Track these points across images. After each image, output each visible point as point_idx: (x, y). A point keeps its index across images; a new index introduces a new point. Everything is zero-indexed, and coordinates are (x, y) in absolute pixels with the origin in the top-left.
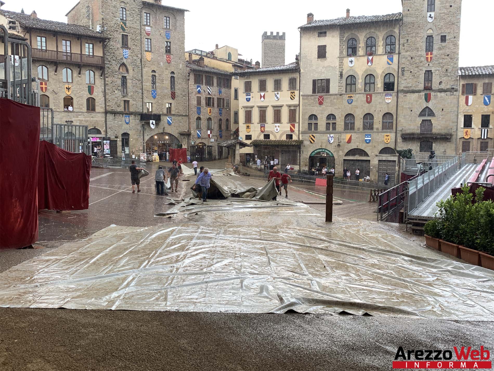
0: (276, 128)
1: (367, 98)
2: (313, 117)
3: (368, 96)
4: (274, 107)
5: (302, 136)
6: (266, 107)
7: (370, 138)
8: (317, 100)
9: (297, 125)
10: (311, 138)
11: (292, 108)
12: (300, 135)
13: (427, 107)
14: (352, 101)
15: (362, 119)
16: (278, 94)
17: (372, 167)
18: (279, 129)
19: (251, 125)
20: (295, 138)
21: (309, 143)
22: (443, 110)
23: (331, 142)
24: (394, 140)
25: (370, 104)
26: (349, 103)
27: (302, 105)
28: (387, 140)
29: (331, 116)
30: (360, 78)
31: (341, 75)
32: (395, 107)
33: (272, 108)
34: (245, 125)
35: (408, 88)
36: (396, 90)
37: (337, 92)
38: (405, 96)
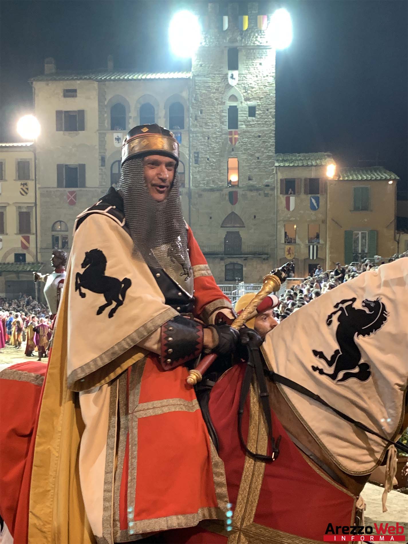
2: (60, 225)
5: (42, 256)
8: (65, 197)
9: (32, 238)
11: (24, 210)
12: (39, 255)
13: (233, 213)
18: (1, 244)
20: (29, 259)
22: (255, 217)
27: (41, 205)
31: (103, 160)
35: (204, 184)
36: (187, 186)
37: (97, 186)
38: (200, 196)
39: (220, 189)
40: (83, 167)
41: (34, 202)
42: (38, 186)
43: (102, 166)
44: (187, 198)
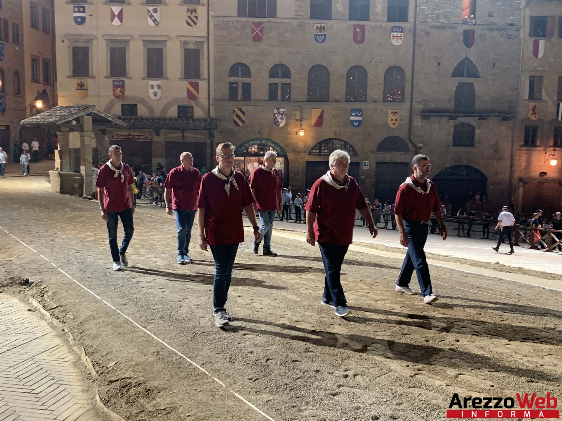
0: (153, 91)
1: (355, 33)
2: (240, 68)
3: (358, 30)
4: (145, 42)
5: (215, 111)
6: (127, 42)
7: (360, 118)
8: (248, 30)
9: (203, 85)
10: (237, 116)
11: (192, 47)
12: (212, 108)
13: (467, 58)
14: (324, 39)
15: (345, 76)
16: (155, 11)
17: (363, 177)
18: (159, 92)
19: (89, 82)
20: (198, 113)
21: (231, 125)
22: (494, 64)
24: (406, 122)
25: (361, 46)
26: (318, 41)
27: (215, 40)
28: (394, 121)
29: (279, 70)
32: (411, 55)
33: (141, 43)
34: (75, 82)
35: (433, 18)
36: (411, 20)
37: (292, 17)
38: (428, 34)
39: (452, 27)
41: (207, 36)
42: (211, 13)
44: (411, 36)
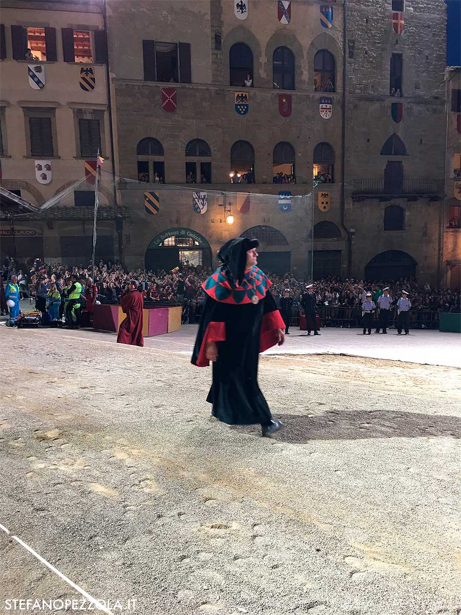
0: (41, 172)
1: (281, 104)
2: (150, 145)
3: (284, 101)
4: (26, 109)
5: (123, 196)
7: (289, 202)
8: (158, 97)
10: (149, 201)
11: (88, 117)
13: (394, 134)
14: (247, 110)
16: (39, 70)
17: (295, 268)
18: (49, 174)
20: (102, 200)
21: (143, 214)
23: (203, 212)
24: (338, 205)
25: (288, 119)
26: (239, 112)
28: (325, 205)
29: (197, 146)
30: (263, 54)
31: (217, 39)
32: (339, 131)
33: (21, 111)
35: (360, 89)
36: (339, 90)
37: (209, 83)
38: (355, 106)
39: (380, 99)
40: (185, 48)
41: (107, 103)
42: (112, 75)
43: (216, 48)
44: (340, 109)
